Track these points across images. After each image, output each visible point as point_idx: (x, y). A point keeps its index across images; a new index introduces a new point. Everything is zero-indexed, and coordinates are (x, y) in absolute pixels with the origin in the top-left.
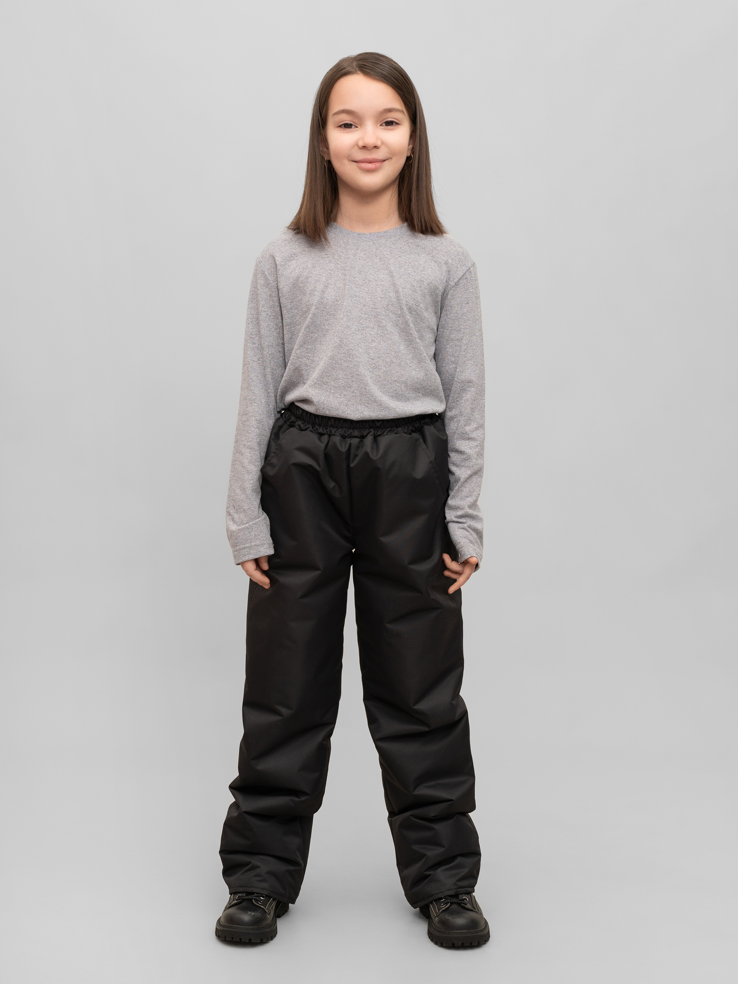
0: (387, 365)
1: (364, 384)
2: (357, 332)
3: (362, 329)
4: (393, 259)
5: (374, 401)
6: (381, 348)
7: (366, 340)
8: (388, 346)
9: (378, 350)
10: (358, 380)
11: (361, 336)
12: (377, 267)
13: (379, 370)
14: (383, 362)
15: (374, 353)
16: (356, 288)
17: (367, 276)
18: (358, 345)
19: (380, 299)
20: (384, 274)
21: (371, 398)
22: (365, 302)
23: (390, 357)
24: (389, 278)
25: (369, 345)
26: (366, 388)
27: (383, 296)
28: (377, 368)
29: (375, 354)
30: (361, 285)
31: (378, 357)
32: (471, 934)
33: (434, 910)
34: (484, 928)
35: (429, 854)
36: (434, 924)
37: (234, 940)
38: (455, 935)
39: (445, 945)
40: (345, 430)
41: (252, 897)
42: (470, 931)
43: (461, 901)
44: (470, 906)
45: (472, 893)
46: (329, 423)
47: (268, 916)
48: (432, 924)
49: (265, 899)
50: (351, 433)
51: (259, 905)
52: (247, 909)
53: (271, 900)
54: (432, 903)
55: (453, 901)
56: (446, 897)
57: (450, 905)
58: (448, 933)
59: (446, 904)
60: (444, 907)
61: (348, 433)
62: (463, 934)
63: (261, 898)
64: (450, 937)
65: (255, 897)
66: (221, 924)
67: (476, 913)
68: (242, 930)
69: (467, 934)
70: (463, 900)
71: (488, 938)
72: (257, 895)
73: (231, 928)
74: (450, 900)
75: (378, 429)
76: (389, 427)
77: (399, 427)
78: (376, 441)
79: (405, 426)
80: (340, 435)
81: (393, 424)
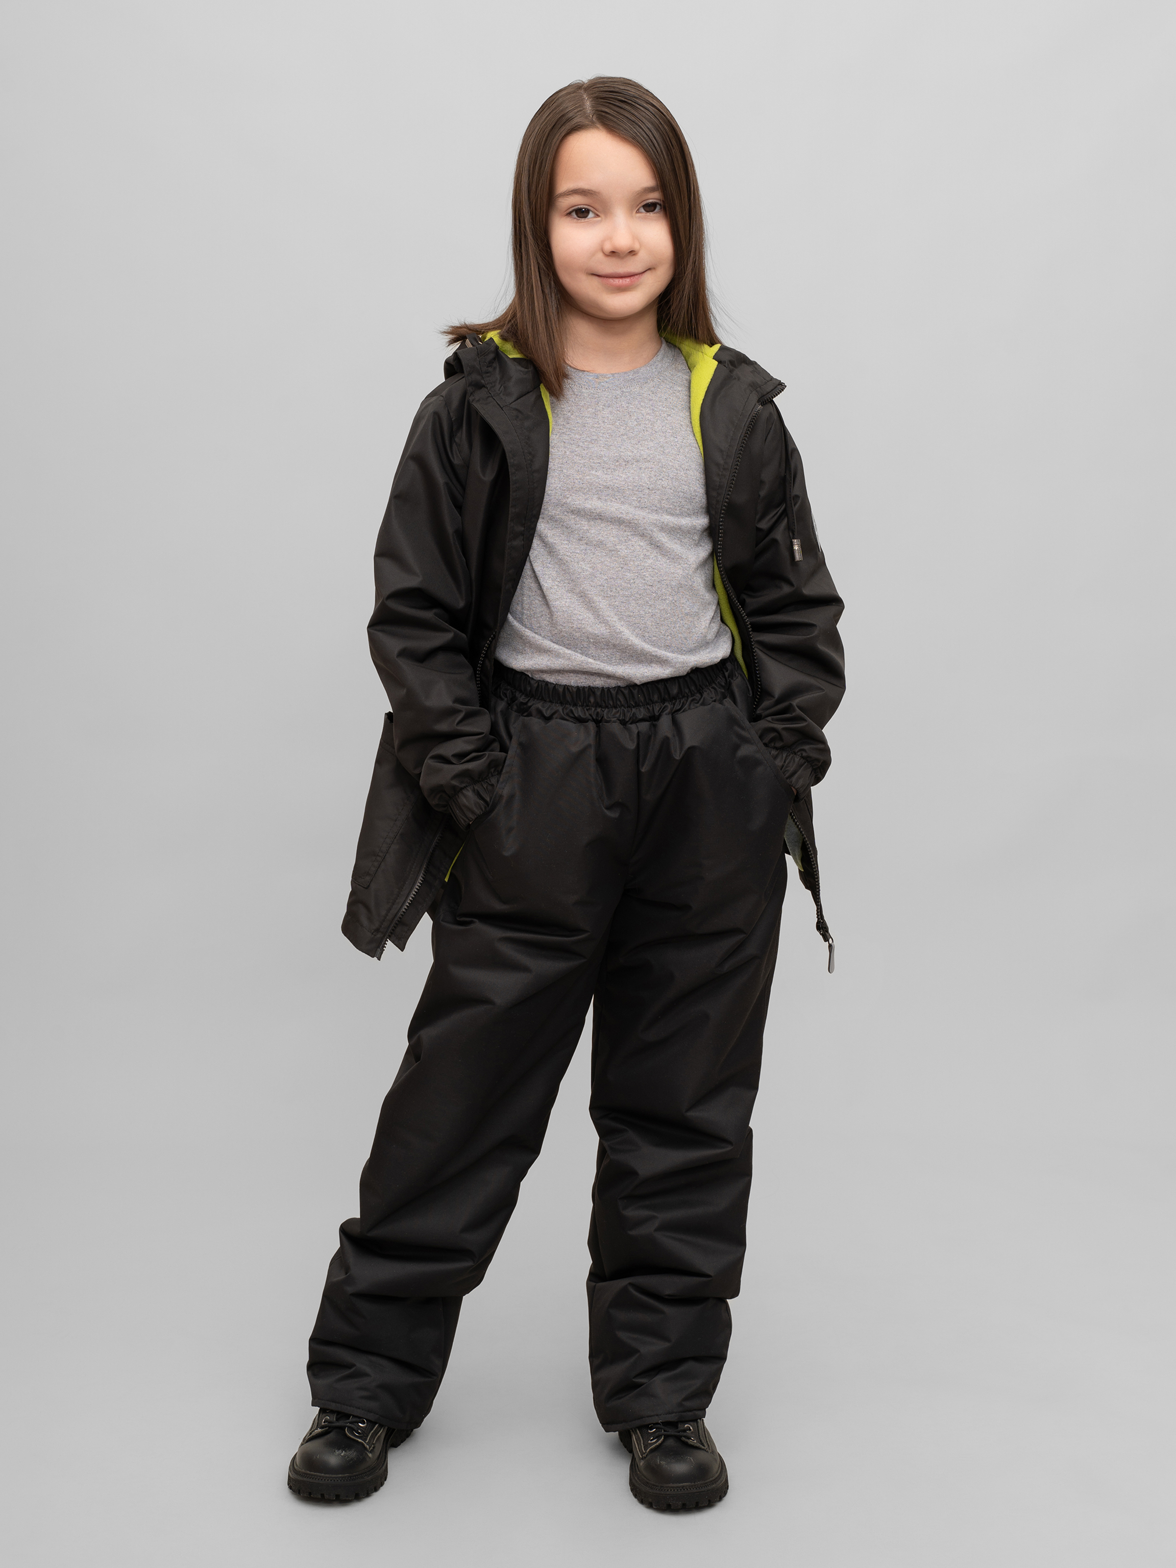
0: (674, 592)
2: (617, 547)
3: (626, 540)
4: (659, 420)
6: (661, 566)
7: (636, 557)
10: (631, 625)
11: (626, 551)
12: (634, 435)
13: (664, 601)
15: (652, 575)
16: (606, 474)
17: (622, 453)
18: (622, 568)
19: (647, 491)
20: (648, 448)
22: (624, 497)
23: (676, 579)
24: (659, 455)
25: (642, 564)
27: (652, 486)
28: (660, 599)
29: (653, 577)
30: (614, 469)
31: (659, 582)
32: (696, 1489)
33: (638, 1446)
34: (718, 1476)
35: (644, 1350)
36: (638, 1469)
37: (312, 1496)
38: (671, 1490)
39: (656, 1506)
40: (623, 710)
41: (345, 1423)
42: (696, 1483)
43: (681, 1434)
44: (695, 1441)
45: (700, 1419)
46: (592, 700)
47: (370, 1455)
48: (635, 1468)
49: (366, 1427)
50: (634, 714)
51: (355, 1438)
52: (335, 1445)
53: (375, 1428)
54: (636, 1431)
55: (669, 1433)
56: (659, 1426)
57: (664, 1440)
58: (661, 1487)
59: (658, 1437)
60: (654, 1443)
61: (628, 715)
62: (684, 1490)
63: (360, 1424)
64: (663, 1494)
65: (350, 1423)
66: (295, 1470)
67: (705, 1452)
68: (325, 1480)
69: (690, 1489)
70: (685, 1431)
71: (725, 1492)
72: (354, 1420)
73: (308, 1478)
74: (664, 1431)
75: (674, 702)
76: (690, 695)
77: (703, 693)
78: (674, 722)
79: (711, 689)
80: (616, 720)
81: (693, 688)
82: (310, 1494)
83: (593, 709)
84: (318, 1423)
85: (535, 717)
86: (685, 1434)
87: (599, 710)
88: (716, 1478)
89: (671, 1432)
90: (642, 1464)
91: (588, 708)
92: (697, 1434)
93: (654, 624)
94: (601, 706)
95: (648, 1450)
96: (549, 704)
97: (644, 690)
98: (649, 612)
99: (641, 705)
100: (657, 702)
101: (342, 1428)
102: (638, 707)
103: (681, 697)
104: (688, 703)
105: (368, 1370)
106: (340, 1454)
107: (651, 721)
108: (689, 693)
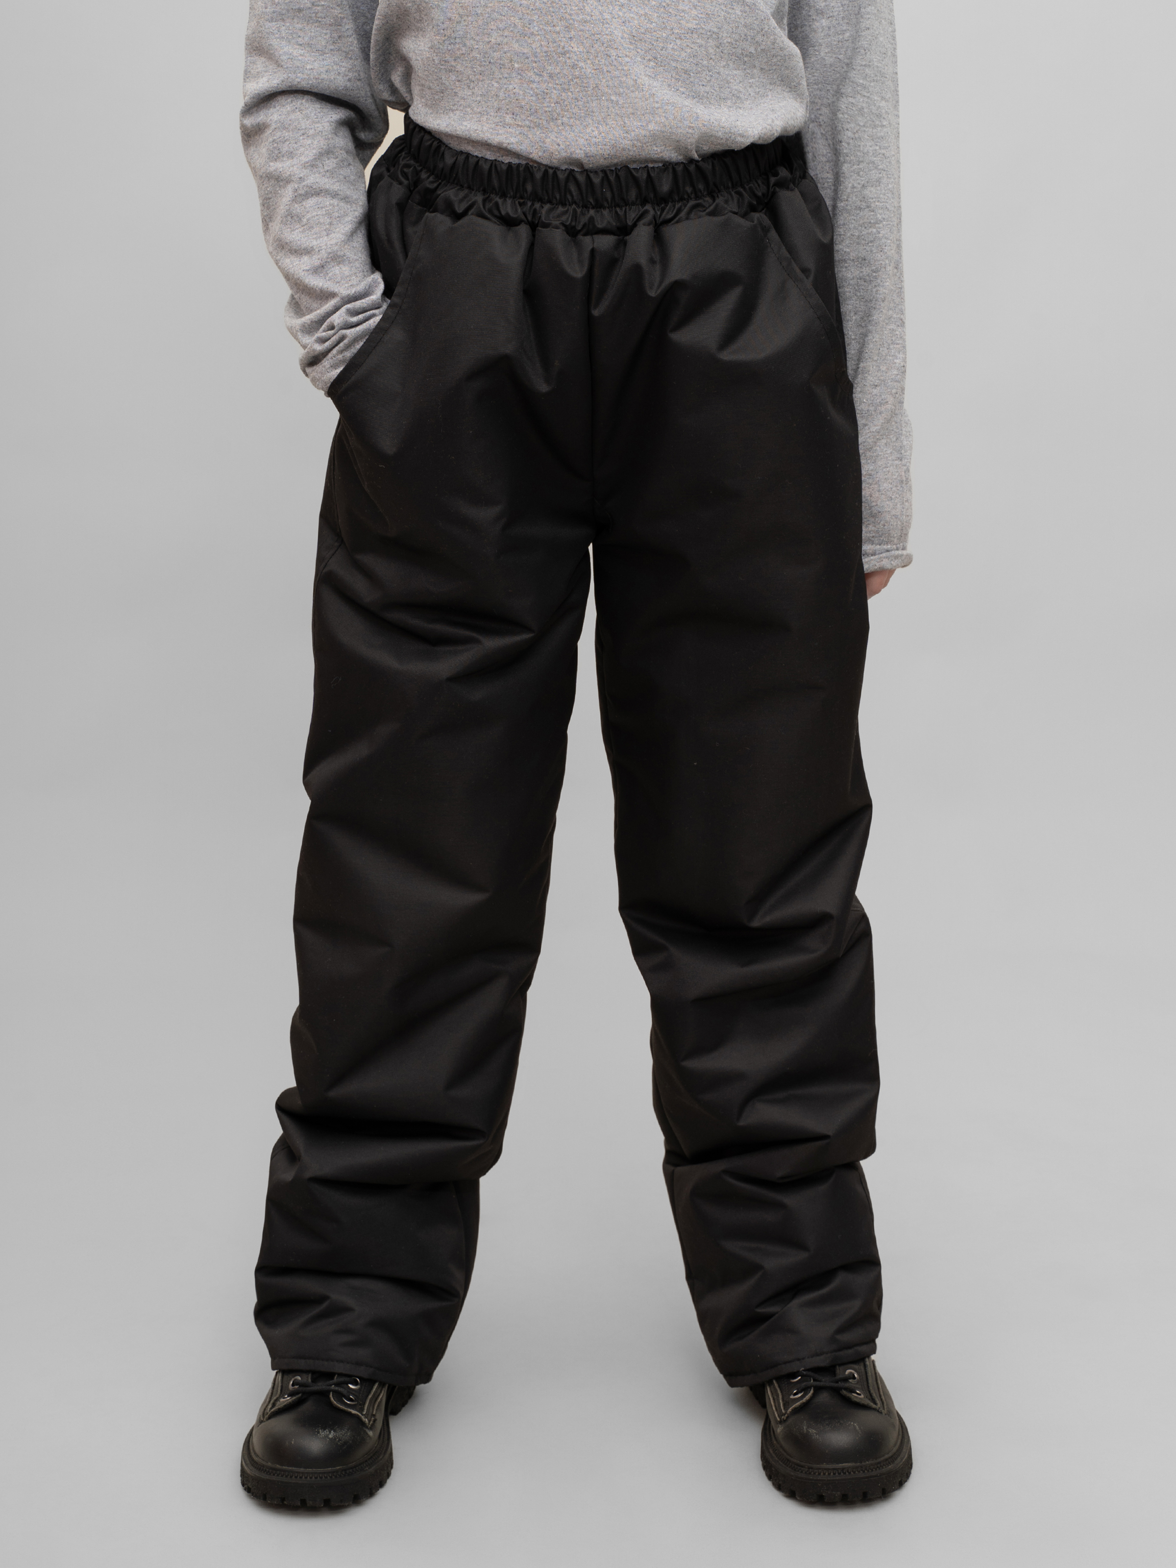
1: (603, 44)
5: (633, 86)
10: (586, 36)
21: (624, 79)
26: (608, 53)
32: (864, 1472)
33: (774, 1403)
34: (897, 1451)
36: (775, 1438)
37: (286, 1503)
38: (825, 1474)
40: (575, 211)
41: (327, 1385)
42: (863, 1463)
43: (840, 1384)
44: (862, 1396)
46: (529, 187)
47: (370, 1433)
48: (771, 1435)
50: (591, 219)
51: (346, 1408)
53: (374, 1388)
54: (772, 1383)
55: (821, 1383)
56: (805, 1373)
57: (813, 1395)
60: (799, 1398)
61: (584, 220)
62: (845, 1473)
63: (351, 1386)
64: (812, 1480)
65: (335, 1385)
66: (256, 1462)
67: (877, 1414)
69: (854, 1472)
70: (846, 1379)
74: (814, 1380)
75: (663, 205)
76: (693, 196)
77: (718, 196)
78: (658, 239)
79: (733, 193)
80: (561, 226)
81: (701, 186)
82: (283, 1499)
83: (529, 204)
85: (442, 213)
86: (846, 1384)
87: (537, 205)
88: (895, 1454)
89: (825, 1381)
90: (780, 1430)
91: (522, 201)
92: (865, 1383)
94: (541, 200)
95: (789, 1410)
96: (466, 191)
97: (611, 180)
99: (606, 204)
100: (633, 204)
101: (324, 1394)
102: (600, 208)
103: (677, 198)
104: (686, 210)
105: (349, 1301)
106: (327, 1436)
107: (619, 236)
108: (692, 193)
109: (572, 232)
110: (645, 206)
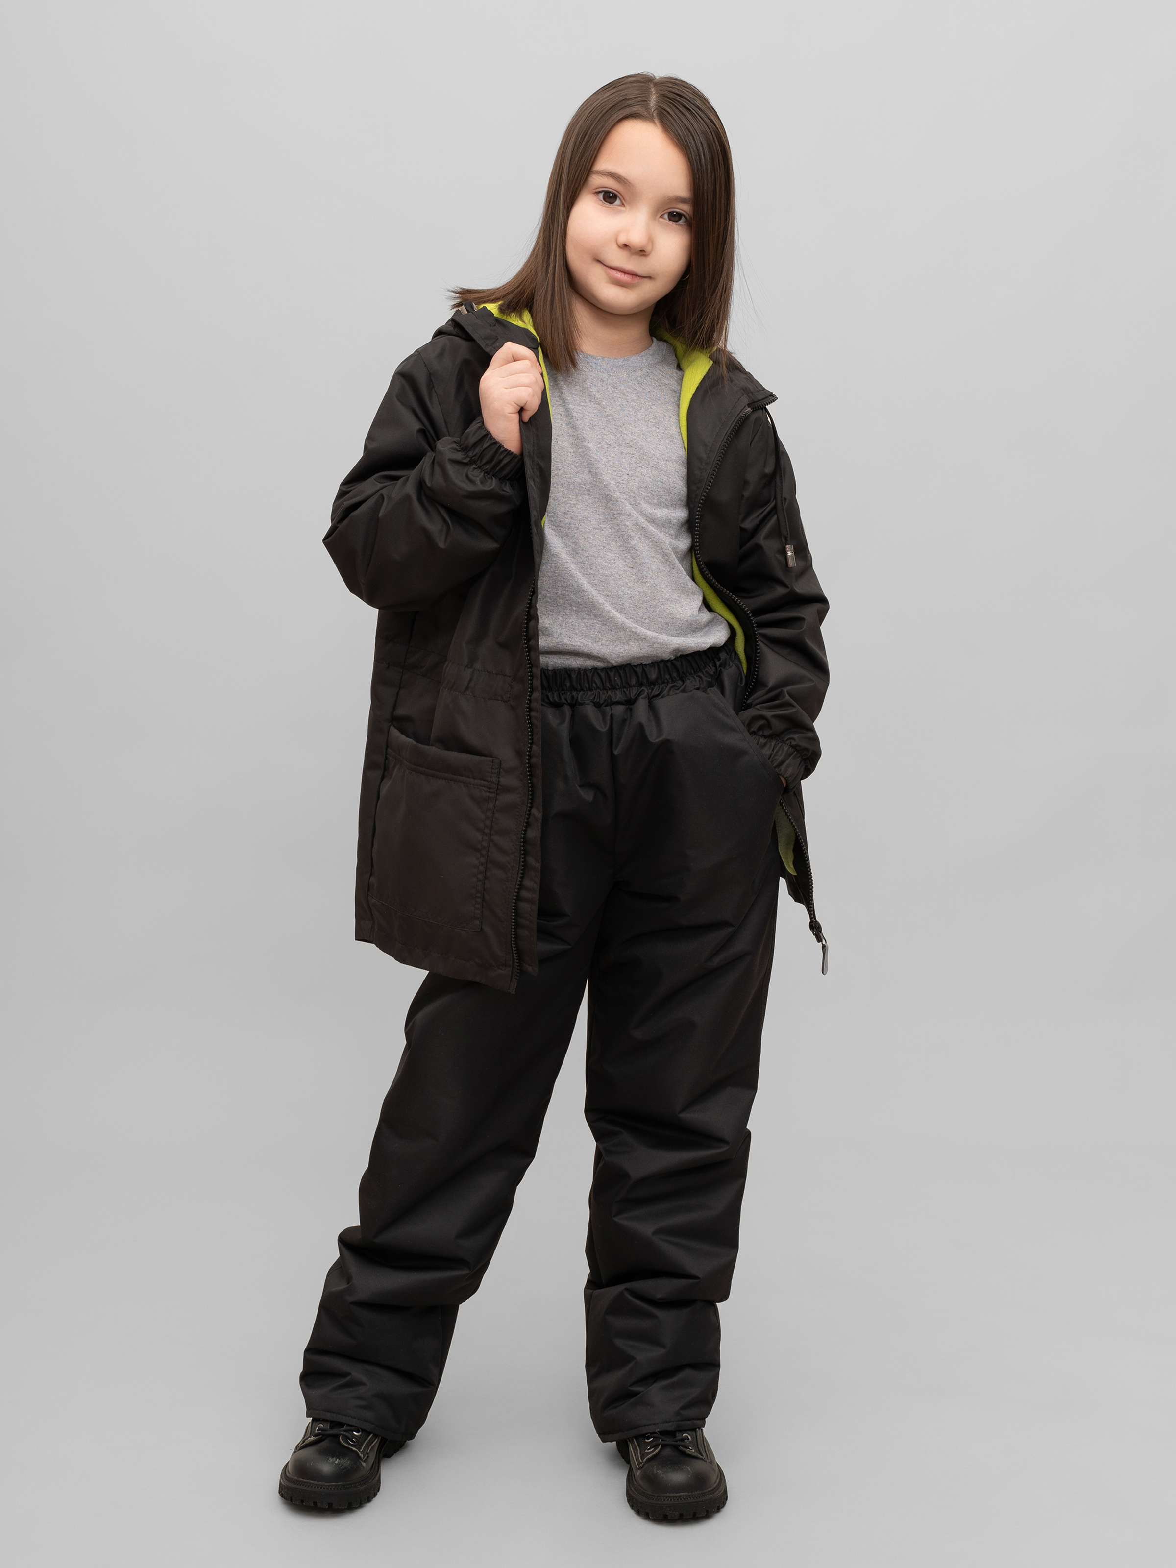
0: (655, 576)
3: (610, 519)
4: (643, 409)
8: (652, 545)
9: (639, 553)
12: (619, 417)
13: (644, 584)
14: (649, 571)
15: (634, 557)
17: (605, 436)
18: (604, 547)
19: (626, 477)
25: (625, 545)
27: (632, 472)
28: (640, 582)
31: (640, 564)
32: (694, 1498)
33: (635, 1456)
34: (717, 1486)
35: (640, 1357)
36: (635, 1480)
37: (304, 1504)
38: (668, 1500)
39: (652, 1516)
40: (599, 693)
41: (339, 1431)
42: (693, 1493)
43: (679, 1443)
44: (693, 1451)
45: (699, 1429)
46: (568, 683)
47: (364, 1464)
48: (632, 1479)
49: (361, 1435)
50: (609, 697)
51: (349, 1447)
52: (327, 1453)
53: (370, 1437)
54: (633, 1440)
55: (666, 1442)
56: (656, 1435)
57: (661, 1449)
58: (658, 1497)
59: (655, 1446)
60: (651, 1452)
61: (603, 697)
62: (681, 1499)
63: (355, 1433)
64: (659, 1504)
65: (345, 1431)
66: (288, 1477)
67: (703, 1462)
68: (318, 1488)
69: (687, 1499)
70: (683, 1440)
71: (723, 1502)
72: (349, 1428)
73: (300, 1485)
74: (662, 1440)
75: (652, 687)
76: (670, 680)
77: (686, 680)
78: (652, 707)
79: (695, 677)
80: (591, 703)
81: (675, 674)
82: (302, 1501)
83: (569, 693)
84: (311, 1431)
86: (683, 1443)
87: (574, 694)
88: (715, 1488)
89: (669, 1441)
90: (638, 1473)
91: (564, 692)
92: (696, 1443)
93: (631, 606)
94: (576, 690)
95: (645, 1460)
97: (621, 672)
98: (628, 593)
99: (618, 687)
100: (634, 686)
101: (336, 1436)
102: (614, 689)
103: (660, 682)
104: (667, 689)
105: (364, 1379)
106: (334, 1462)
107: (626, 705)
108: (669, 679)
109: (597, 705)
110: (642, 687)
